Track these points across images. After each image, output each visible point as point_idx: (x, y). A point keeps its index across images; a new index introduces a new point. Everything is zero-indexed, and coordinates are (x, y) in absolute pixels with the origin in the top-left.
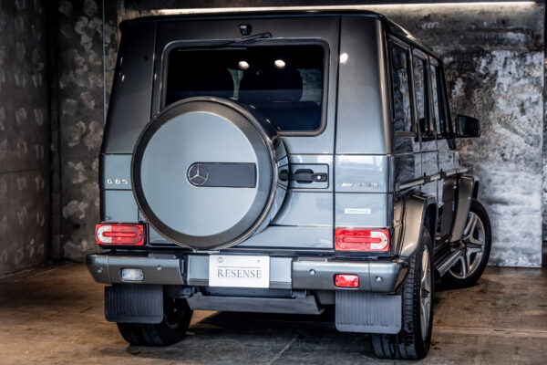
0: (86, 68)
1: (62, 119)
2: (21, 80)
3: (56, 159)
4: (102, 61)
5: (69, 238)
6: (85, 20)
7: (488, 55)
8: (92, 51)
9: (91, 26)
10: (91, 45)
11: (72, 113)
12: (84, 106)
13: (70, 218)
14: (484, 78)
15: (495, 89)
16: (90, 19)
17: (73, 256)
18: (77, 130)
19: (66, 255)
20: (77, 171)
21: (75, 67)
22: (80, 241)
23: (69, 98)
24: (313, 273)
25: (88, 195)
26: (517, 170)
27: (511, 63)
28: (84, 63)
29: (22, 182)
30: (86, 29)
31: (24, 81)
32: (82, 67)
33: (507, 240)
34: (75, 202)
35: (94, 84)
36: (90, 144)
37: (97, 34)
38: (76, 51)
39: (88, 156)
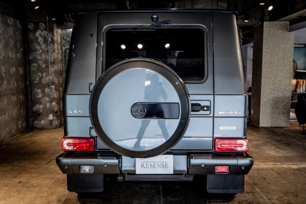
0: (41, 51)
1: (31, 71)
2: (12, 54)
3: (29, 88)
4: (48, 48)
5: (36, 119)
6: (40, 31)
8: (43, 44)
9: (42, 34)
10: (43, 42)
11: (35, 69)
12: (41, 66)
13: (36, 111)
16: (42, 31)
17: (38, 127)
18: (37, 76)
19: (35, 126)
20: (38, 93)
21: (36, 50)
22: (41, 120)
23: (34, 63)
24: (203, 165)
25: (43, 102)
28: (40, 49)
29: (14, 98)
30: (40, 35)
31: (14, 56)
32: (39, 51)
34: (38, 105)
35: (44, 58)
36: (44, 82)
37: (45, 37)
38: (36, 44)
39: (43, 87)
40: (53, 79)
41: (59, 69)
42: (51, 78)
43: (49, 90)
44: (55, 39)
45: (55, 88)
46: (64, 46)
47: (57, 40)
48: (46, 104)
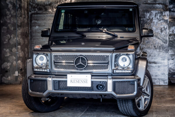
0: (10, 16)
4: (16, 13)
5: (4, 76)
7: (150, 12)
8: (12, 10)
10: (12, 8)
11: (5, 32)
12: (10, 29)
13: (4, 69)
14: (149, 20)
15: (152, 24)
17: (5, 82)
18: (7, 37)
19: (3, 82)
20: (7, 52)
21: (6, 15)
22: (8, 77)
23: (4, 26)
25: (11, 60)
26: (159, 52)
27: (158, 15)
28: (10, 14)
30: (10, 2)
32: (9, 15)
33: (156, 76)
34: (6, 63)
35: (13, 22)
36: (11, 42)
37: (14, 4)
38: (6, 10)
39: (11, 47)
40: (19, 40)
41: (25, 32)
42: (18, 39)
43: (15, 50)
44: (23, 5)
45: (21, 48)
46: (30, 11)
47: (24, 6)
48: (13, 62)
